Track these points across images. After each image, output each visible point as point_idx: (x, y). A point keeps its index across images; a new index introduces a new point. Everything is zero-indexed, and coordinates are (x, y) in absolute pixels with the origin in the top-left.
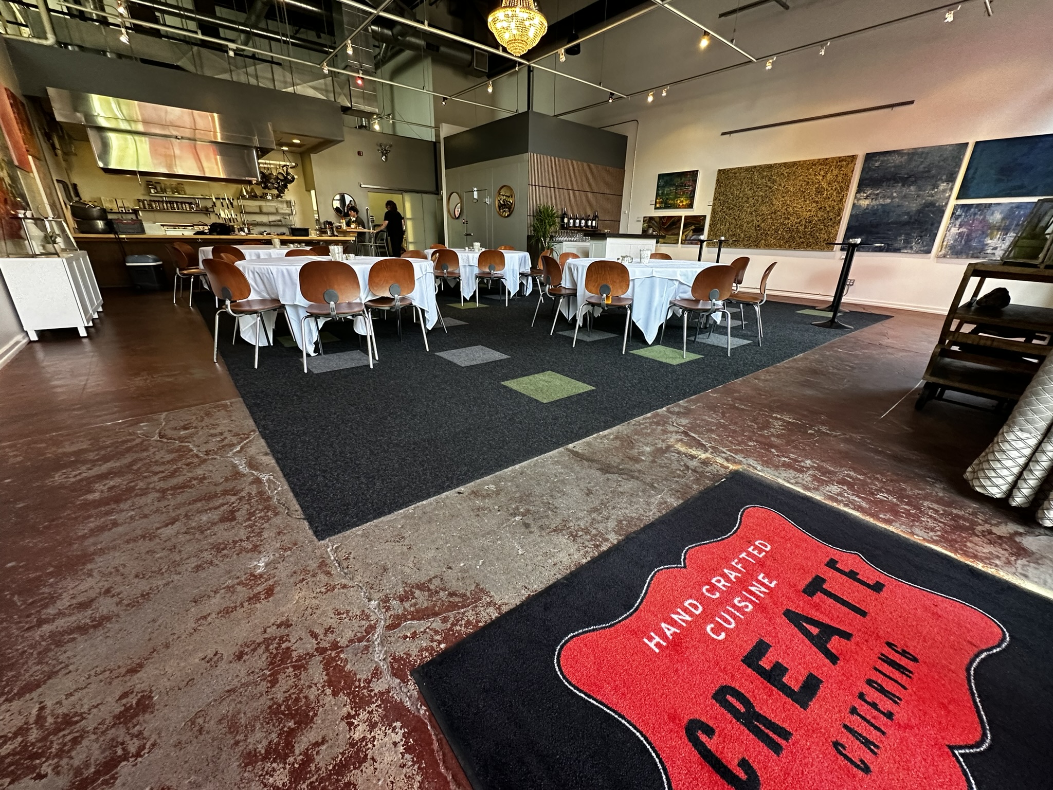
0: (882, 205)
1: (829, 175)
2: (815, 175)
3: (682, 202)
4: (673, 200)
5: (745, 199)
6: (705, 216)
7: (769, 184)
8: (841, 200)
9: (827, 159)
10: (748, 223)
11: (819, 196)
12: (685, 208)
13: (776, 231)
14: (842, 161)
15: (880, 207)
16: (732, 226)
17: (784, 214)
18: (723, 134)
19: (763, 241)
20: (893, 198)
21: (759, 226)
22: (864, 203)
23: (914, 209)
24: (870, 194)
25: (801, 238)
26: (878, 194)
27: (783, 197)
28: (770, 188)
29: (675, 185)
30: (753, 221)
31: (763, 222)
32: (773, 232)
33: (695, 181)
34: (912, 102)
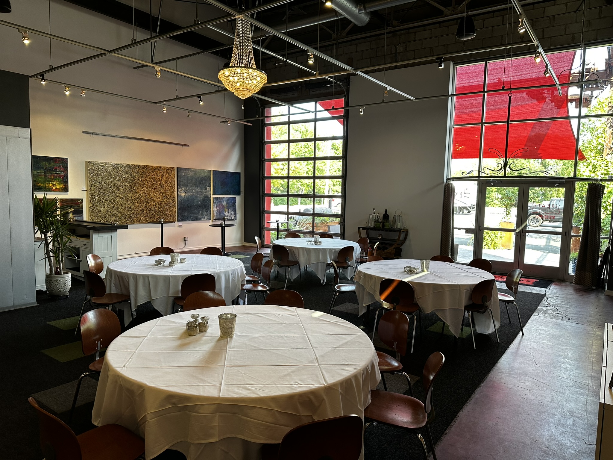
1: (164, 177)
2: (157, 176)
3: (55, 185)
4: (44, 182)
5: (116, 188)
6: (82, 200)
7: (131, 178)
8: (173, 192)
9: (161, 167)
10: (122, 205)
11: (162, 189)
12: (60, 191)
14: (168, 170)
15: (189, 197)
16: (110, 208)
17: (145, 200)
18: (84, 132)
19: (135, 219)
20: (193, 193)
21: (130, 208)
22: (183, 194)
23: (201, 198)
24: (184, 190)
25: (158, 215)
26: (187, 190)
27: (142, 188)
28: (132, 181)
29: (43, 168)
30: (125, 204)
31: (133, 205)
32: (141, 212)
33: (66, 168)
34: (188, 146)
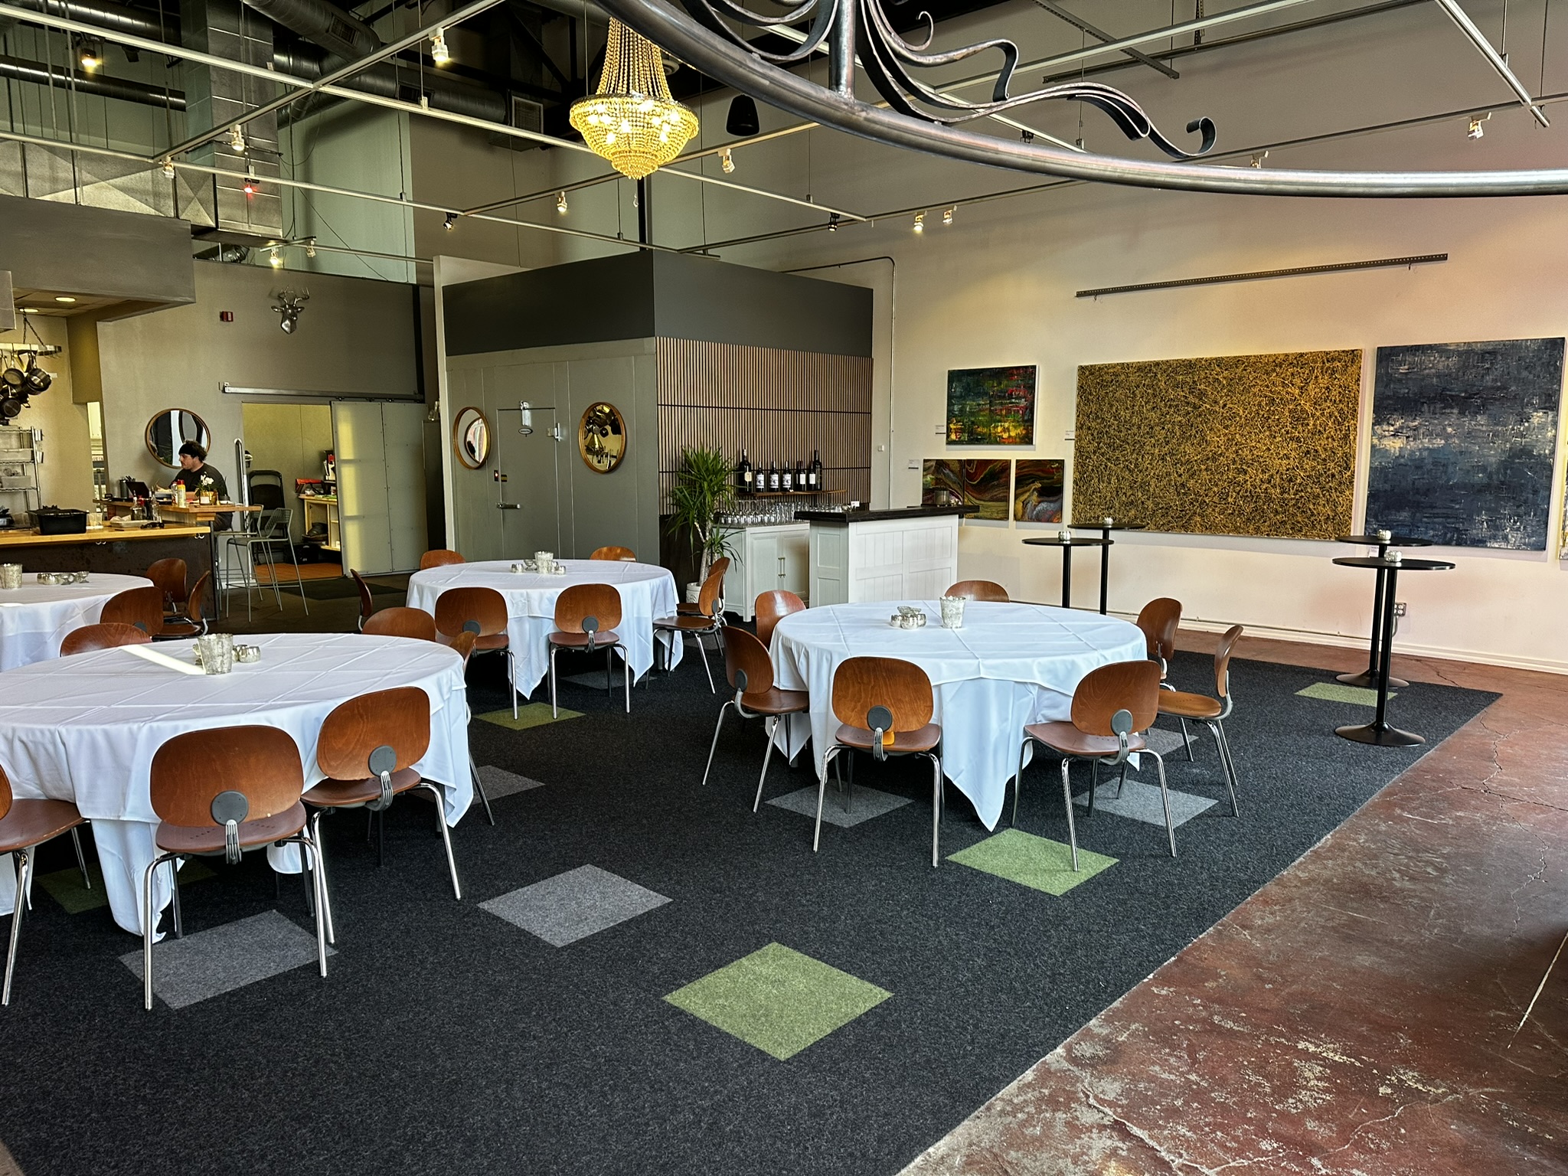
0: (1428, 448)
1: (1311, 386)
2: (1284, 385)
3: (1008, 430)
4: (988, 426)
5: (1144, 429)
6: (1061, 462)
7: (1191, 399)
8: (1346, 436)
9: (1302, 355)
10: (1159, 478)
11: (1300, 428)
12: (1016, 443)
13: (1224, 496)
14: (1333, 359)
15: (1425, 454)
16: (1125, 485)
17: (1234, 462)
18: (1080, 295)
19: (1198, 519)
20: (1447, 437)
21: (1183, 486)
22: (1394, 445)
23: (1493, 460)
24: (1402, 428)
25: (1277, 512)
26: (1416, 429)
27: (1226, 427)
28: (1195, 407)
29: (987, 394)
30: (1168, 474)
31: (1192, 476)
32: (1216, 499)
33: (1031, 388)
34: (1444, 257)
